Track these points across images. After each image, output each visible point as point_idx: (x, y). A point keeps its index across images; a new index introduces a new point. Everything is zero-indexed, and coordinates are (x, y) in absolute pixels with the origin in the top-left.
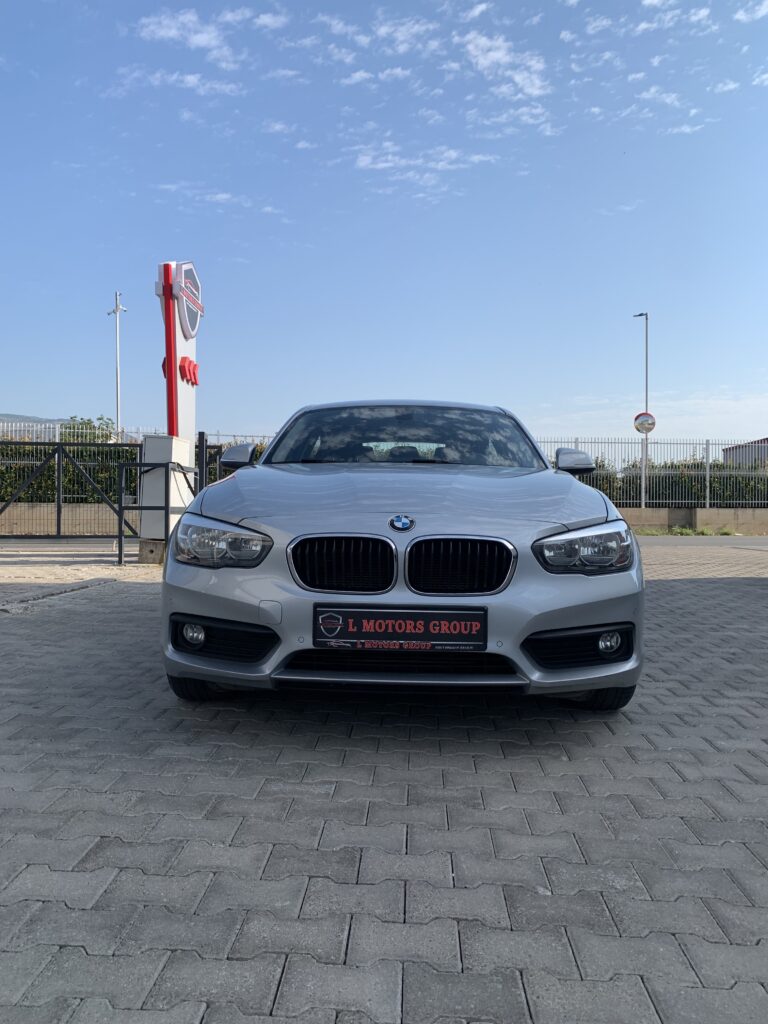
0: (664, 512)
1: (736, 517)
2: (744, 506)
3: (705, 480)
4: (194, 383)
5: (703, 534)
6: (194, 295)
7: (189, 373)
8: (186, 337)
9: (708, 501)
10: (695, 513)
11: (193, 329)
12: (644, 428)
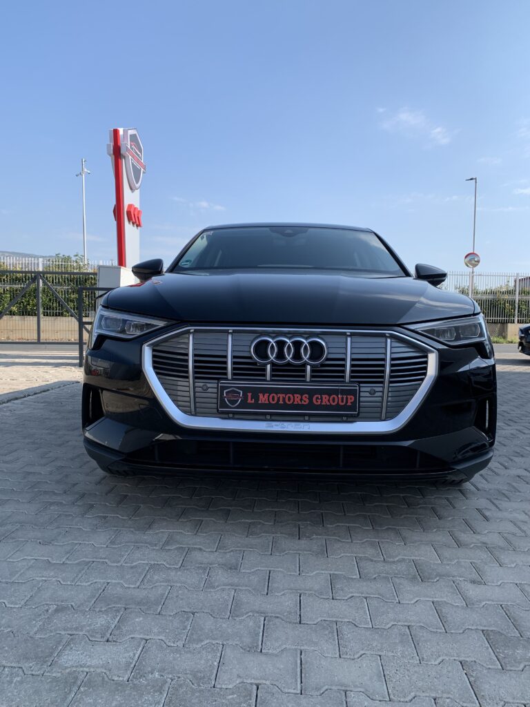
3: (515, 303)
4: (138, 225)
5: (512, 342)
8: (131, 189)
9: (516, 318)
10: (507, 327)
11: (137, 183)
12: (472, 264)
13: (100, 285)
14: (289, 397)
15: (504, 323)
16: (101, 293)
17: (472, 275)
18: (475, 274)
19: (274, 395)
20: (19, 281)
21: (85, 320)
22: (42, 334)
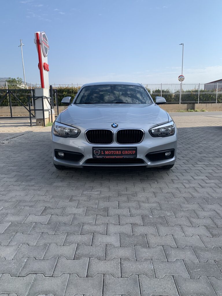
0: (186, 105)
1: (206, 106)
2: (209, 103)
3: (198, 95)
4: (48, 71)
5: (197, 111)
6: (46, 42)
7: (46, 68)
8: (44, 56)
9: (199, 102)
10: (195, 105)
11: (46, 54)
12: (181, 80)
18: (182, 84)
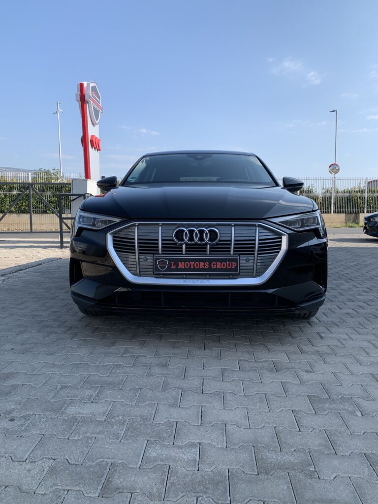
0: (343, 215)
3: (364, 198)
4: (99, 150)
6: (97, 100)
8: (93, 124)
9: (366, 210)
10: (359, 216)
11: (97, 120)
12: (334, 172)
13: (74, 191)
14: (197, 264)
15: (357, 213)
16: (74, 197)
17: (334, 180)
18: (336, 178)
19: (188, 263)
20: (15, 189)
21: (64, 216)
22: (33, 226)
